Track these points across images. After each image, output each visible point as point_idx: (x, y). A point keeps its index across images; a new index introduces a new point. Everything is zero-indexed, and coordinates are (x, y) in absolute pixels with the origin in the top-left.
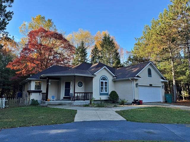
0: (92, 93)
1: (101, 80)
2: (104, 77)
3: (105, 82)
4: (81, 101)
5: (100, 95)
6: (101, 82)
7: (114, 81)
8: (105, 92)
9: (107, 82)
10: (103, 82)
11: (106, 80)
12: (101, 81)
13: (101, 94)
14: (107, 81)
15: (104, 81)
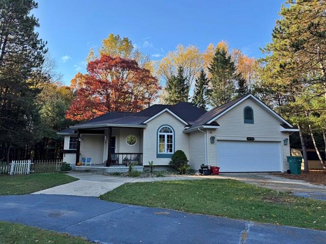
0: (142, 154)
1: (160, 132)
2: (166, 128)
3: (168, 136)
4: (121, 167)
5: (157, 157)
6: (160, 136)
7: (188, 134)
8: (166, 153)
9: (171, 136)
10: (164, 136)
11: (171, 132)
12: (159, 134)
13: (159, 156)
14: (172, 134)
15: (166, 134)
